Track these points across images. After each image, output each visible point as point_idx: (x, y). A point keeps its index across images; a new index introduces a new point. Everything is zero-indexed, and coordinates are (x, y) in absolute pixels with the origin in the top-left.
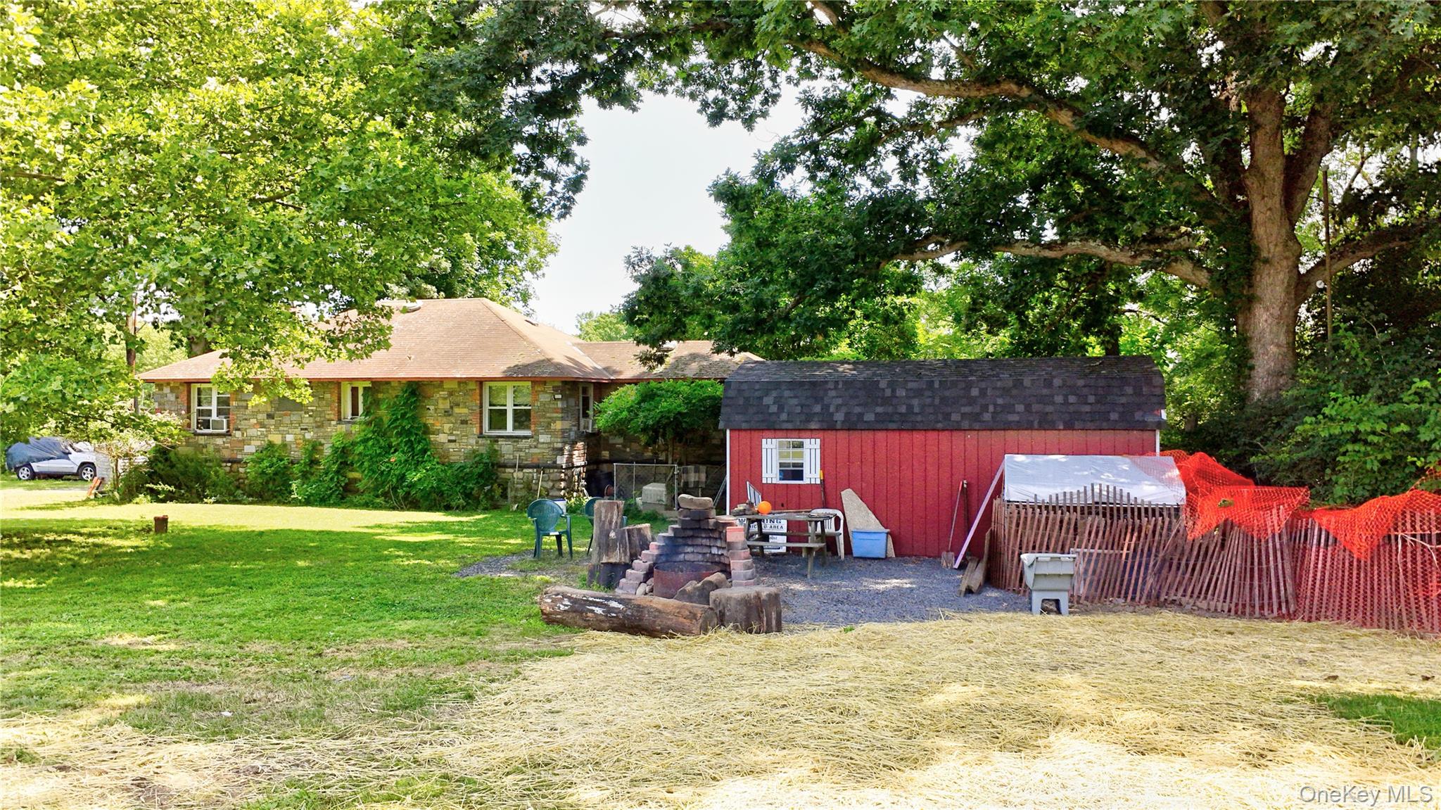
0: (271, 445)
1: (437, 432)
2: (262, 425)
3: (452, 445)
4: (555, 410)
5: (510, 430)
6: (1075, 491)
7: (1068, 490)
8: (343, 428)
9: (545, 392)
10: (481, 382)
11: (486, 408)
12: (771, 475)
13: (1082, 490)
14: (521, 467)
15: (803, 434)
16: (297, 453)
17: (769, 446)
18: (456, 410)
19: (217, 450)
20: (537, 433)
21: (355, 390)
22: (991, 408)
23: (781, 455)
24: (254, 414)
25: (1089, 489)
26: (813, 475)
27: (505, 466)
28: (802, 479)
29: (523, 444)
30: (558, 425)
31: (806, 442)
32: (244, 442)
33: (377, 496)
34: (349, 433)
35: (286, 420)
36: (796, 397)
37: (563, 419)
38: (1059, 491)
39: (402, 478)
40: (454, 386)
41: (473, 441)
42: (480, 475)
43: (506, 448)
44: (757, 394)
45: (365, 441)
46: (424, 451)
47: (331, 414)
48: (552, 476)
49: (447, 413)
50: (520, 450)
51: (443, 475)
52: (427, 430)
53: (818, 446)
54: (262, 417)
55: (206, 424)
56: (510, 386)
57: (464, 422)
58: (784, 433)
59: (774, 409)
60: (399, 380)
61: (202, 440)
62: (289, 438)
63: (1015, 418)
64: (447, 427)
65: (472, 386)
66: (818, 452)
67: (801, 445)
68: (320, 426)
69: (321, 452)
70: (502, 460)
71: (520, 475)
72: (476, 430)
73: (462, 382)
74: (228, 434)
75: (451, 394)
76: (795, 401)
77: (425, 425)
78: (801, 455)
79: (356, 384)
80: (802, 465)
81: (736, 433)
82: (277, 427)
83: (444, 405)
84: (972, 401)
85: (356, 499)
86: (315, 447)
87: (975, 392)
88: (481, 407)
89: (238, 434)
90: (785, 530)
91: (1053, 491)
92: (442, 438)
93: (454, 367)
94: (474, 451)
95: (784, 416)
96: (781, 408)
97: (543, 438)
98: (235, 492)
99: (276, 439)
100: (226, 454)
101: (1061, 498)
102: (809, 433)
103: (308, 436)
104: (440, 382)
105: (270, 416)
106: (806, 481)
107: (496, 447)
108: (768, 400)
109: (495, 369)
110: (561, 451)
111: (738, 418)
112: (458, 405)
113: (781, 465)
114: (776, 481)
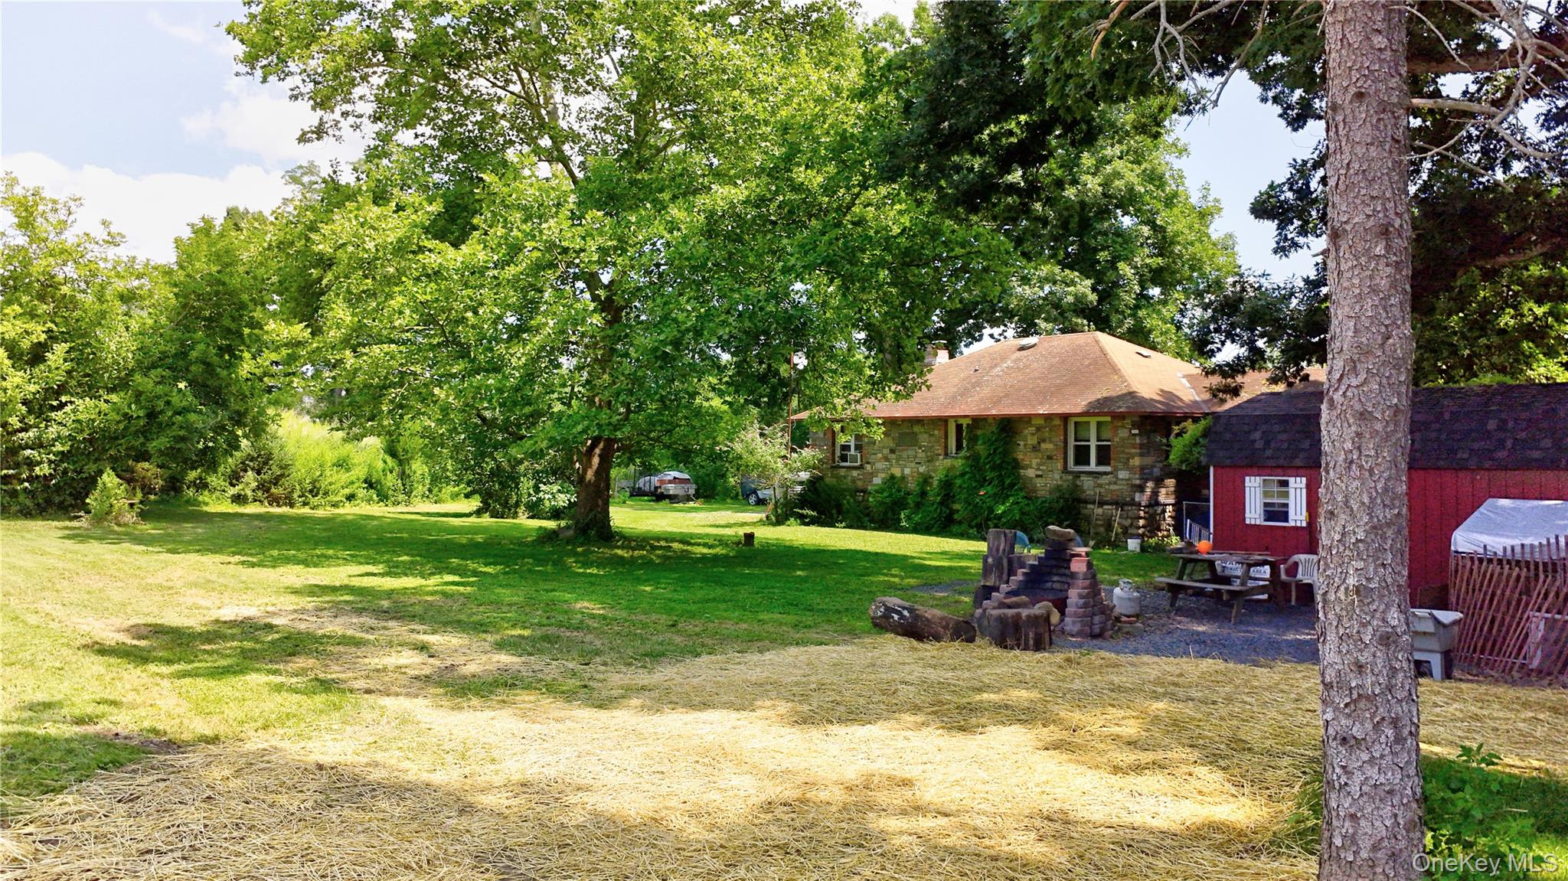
0: (893, 477)
1: (1026, 467)
2: (886, 459)
3: (1039, 480)
4: (1134, 446)
5: (1093, 466)
6: (1536, 543)
7: (1527, 541)
8: (948, 462)
9: (1123, 427)
10: (1065, 418)
11: (1072, 443)
12: (1254, 514)
13: (1545, 542)
14: (1101, 504)
15: (1289, 472)
16: (912, 486)
17: (1253, 484)
18: (1043, 446)
19: (854, 482)
20: (1116, 469)
21: (959, 427)
22: (1509, 443)
23: (1266, 494)
24: (880, 450)
25: (1553, 541)
26: (1299, 517)
27: (1086, 502)
28: (1287, 520)
29: (1104, 480)
30: (1136, 461)
31: (1292, 480)
32: (873, 475)
33: (971, 527)
34: (953, 467)
35: (904, 455)
36: (1285, 431)
37: (1141, 455)
38: (1517, 542)
39: (991, 510)
40: (1041, 422)
41: (1057, 476)
42: (1062, 510)
43: (1087, 483)
44: (1246, 428)
45: (963, 475)
46: (1012, 485)
47: (939, 450)
48: (1130, 514)
49: (1035, 449)
50: (1100, 486)
51: (1027, 509)
52: (1017, 465)
53: (1303, 485)
54: (886, 451)
55: (844, 458)
56: (1093, 421)
57: (1050, 458)
58: (1268, 471)
59: (1259, 445)
60: (994, 417)
61: (842, 472)
62: (907, 471)
63: (1536, 454)
64: (1035, 462)
65: (1057, 422)
66: (1304, 491)
67: (1285, 484)
68: (930, 460)
69: (931, 485)
70: (1083, 496)
71: (1100, 511)
72: (1060, 465)
73: (1048, 417)
74: (861, 467)
75: (1039, 429)
76: (1284, 436)
77: (1015, 460)
78: (1286, 495)
79: (961, 421)
80: (1286, 505)
81: (1220, 471)
82: (898, 460)
83: (1032, 441)
84: (1487, 435)
85: (955, 529)
86: (926, 480)
87: (1492, 425)
88: (1066, 442)
89: (868, 467)
90: (1268, 576)
91: (1509, 542)
92: (1031, 473)
93: (1041, 403)
94: (1058, 486)
95: (1269, 453)
96: (1267, 443)
97: (1123, 474)
98: (862, 519)
99: (897, 472)
100: (860, 484)
101: (1518, 550)
102: (1294, 471)
103: (922, 469)
104: (1026, 419)
105: (892, 451)
106: (1292, 524)
107: (1078, 483)
108: (1257, 435)
109: (1077, 404)
110: (1141, 489)
111: (1221, 453)
112: (1044, 441)
113: (1266, 505)
114: (1260, 521)
